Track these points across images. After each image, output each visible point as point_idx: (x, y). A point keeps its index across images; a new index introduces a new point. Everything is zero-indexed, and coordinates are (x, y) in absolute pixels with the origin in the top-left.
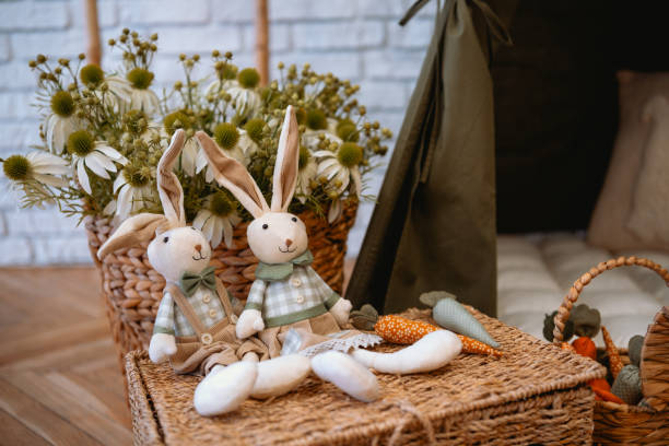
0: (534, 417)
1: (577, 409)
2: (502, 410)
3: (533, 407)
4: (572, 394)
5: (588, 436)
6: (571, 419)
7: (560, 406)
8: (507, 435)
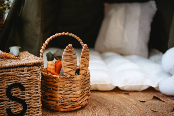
0: (17, 74)
1: (34, 73)
2: (4, 70)
3: (16, 71)
4: (32, 68)
5: (38, 82)
6: (31, 76)
7: (26, 71)
8: (7, 79)
